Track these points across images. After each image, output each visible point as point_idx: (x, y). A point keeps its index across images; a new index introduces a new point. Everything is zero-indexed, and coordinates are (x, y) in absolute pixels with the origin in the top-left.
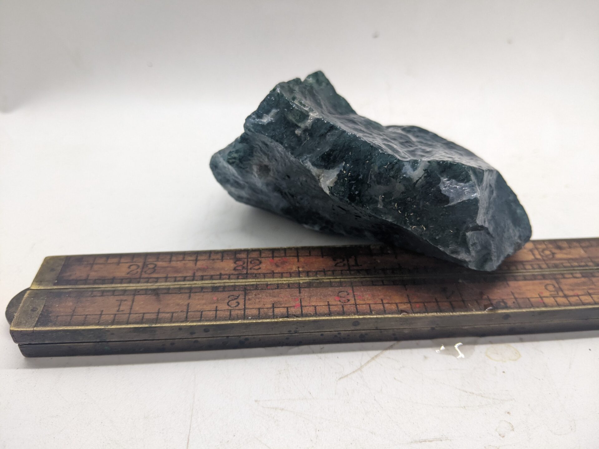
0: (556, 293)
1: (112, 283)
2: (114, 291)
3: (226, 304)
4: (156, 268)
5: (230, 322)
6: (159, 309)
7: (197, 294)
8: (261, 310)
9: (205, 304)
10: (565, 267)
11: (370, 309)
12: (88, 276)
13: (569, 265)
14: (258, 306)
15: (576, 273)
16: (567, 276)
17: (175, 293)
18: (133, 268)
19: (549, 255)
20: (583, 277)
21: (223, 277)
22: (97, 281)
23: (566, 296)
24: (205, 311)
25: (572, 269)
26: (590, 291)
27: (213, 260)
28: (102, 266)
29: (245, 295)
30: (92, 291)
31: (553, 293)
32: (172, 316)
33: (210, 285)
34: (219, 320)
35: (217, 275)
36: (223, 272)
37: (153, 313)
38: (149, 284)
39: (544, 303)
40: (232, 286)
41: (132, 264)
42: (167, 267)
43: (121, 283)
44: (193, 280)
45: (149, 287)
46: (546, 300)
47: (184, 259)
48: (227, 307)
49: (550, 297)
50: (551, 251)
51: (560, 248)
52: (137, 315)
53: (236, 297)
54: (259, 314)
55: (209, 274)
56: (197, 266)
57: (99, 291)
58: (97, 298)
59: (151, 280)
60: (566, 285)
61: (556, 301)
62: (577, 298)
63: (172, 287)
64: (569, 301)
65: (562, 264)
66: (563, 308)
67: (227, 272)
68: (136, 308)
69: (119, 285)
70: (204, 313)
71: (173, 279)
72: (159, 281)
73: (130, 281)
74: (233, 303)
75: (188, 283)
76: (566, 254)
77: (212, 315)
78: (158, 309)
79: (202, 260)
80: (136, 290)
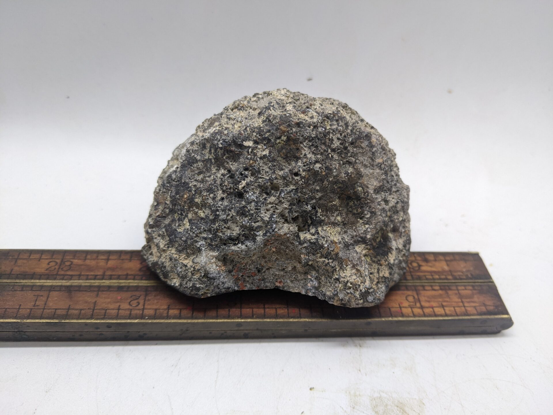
0: (414, 304)
1: (32, 279)
2: (33, 286)
3: (128, 304)
4: (72, 266)
5: (129, 321)
6: (70, 306)
7: (104, 292)
8: (158, 311)
9: (109, 303)
10: (427, 279)
11: (253, 313)
12: (12, 270)
13: (431, 277)
14: (155, 307)
15: (436, 286)
16: (427, 288)
17: (86, 291)
18: (52, 264)
19: (416, 267)
20: (441, 289)
21: (129, 277)
22: (19, 276)
23: (422, 307)
24: (108, 309)
25: (432, 281)
26: (444, 304)
27: (123, 260)
28: (25, 261)
29: (146, 295)
30: (14, 286)
31: (412, 304)
32: (80, 313)
33: (116, 284)
34: (120, 319)
35: (124, 275)
36: (130, 272)
37: (64, 309)
38: (64, 281)
39: (402, 313)
40: (136, 286)
41: (51, 260)
42: (81, 265)
43: (40, 279)
44: (102, 279)
45: (64, 284)
46: (404, 310)
47: (97, 258)
48: (128, 307)
49: (408, 307)
50: (418, 263)
51: (426, 261)
52: (50, 310)
53: (138, 297)
54: (155, 314)
55: (117, 273)
56: (108, 265)
57: (19, 285)
58: (18, 292)
59: (65, 278)
60: (424, 296)
61: (413, 312)
62: (431, 310)
63: (83, 284)
64: (423, 312)
65: (425, 276)
66: (417, 319)
67: (133, 273)
68: (50, 304)
69: (37, 281)
70: (108, 311)
71: (85, 277)
72: (73, 278)
73: (48, 277)
74: (134, 303)
75: (98, 281)
76: (431, 267)
77: (115, 313)
78: (68, 306)
79: (113, 259)
80: (51, 286)
